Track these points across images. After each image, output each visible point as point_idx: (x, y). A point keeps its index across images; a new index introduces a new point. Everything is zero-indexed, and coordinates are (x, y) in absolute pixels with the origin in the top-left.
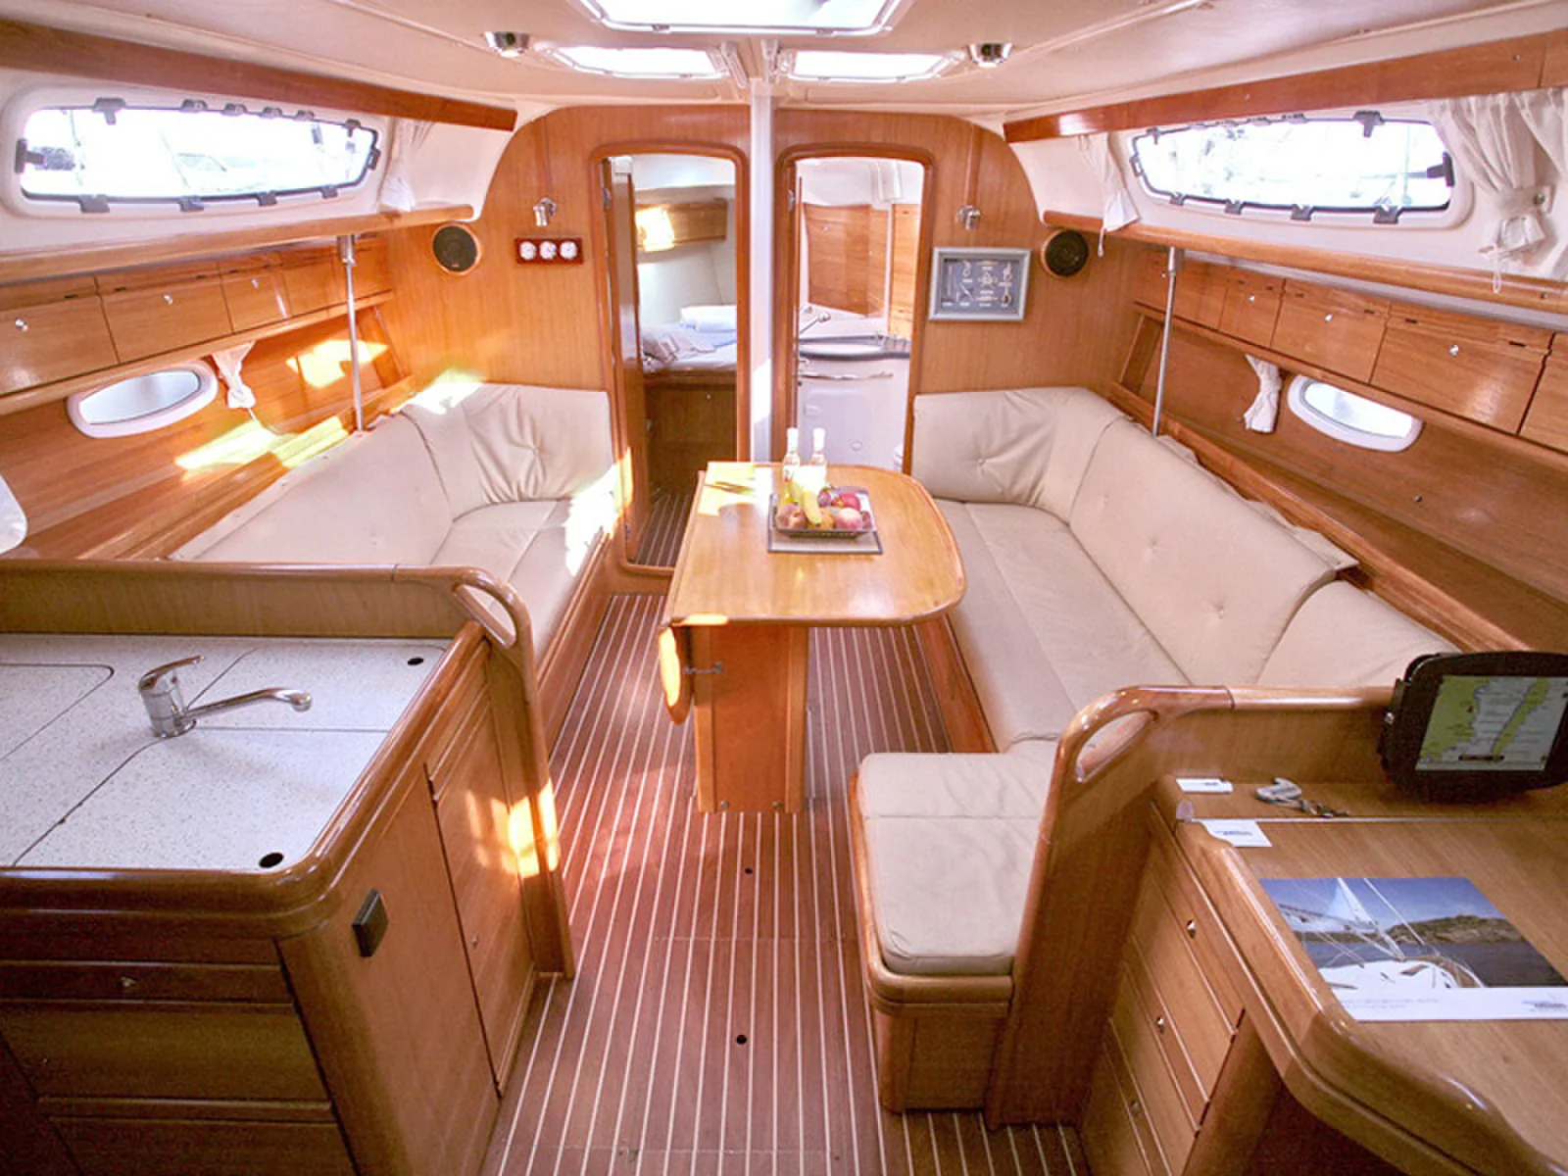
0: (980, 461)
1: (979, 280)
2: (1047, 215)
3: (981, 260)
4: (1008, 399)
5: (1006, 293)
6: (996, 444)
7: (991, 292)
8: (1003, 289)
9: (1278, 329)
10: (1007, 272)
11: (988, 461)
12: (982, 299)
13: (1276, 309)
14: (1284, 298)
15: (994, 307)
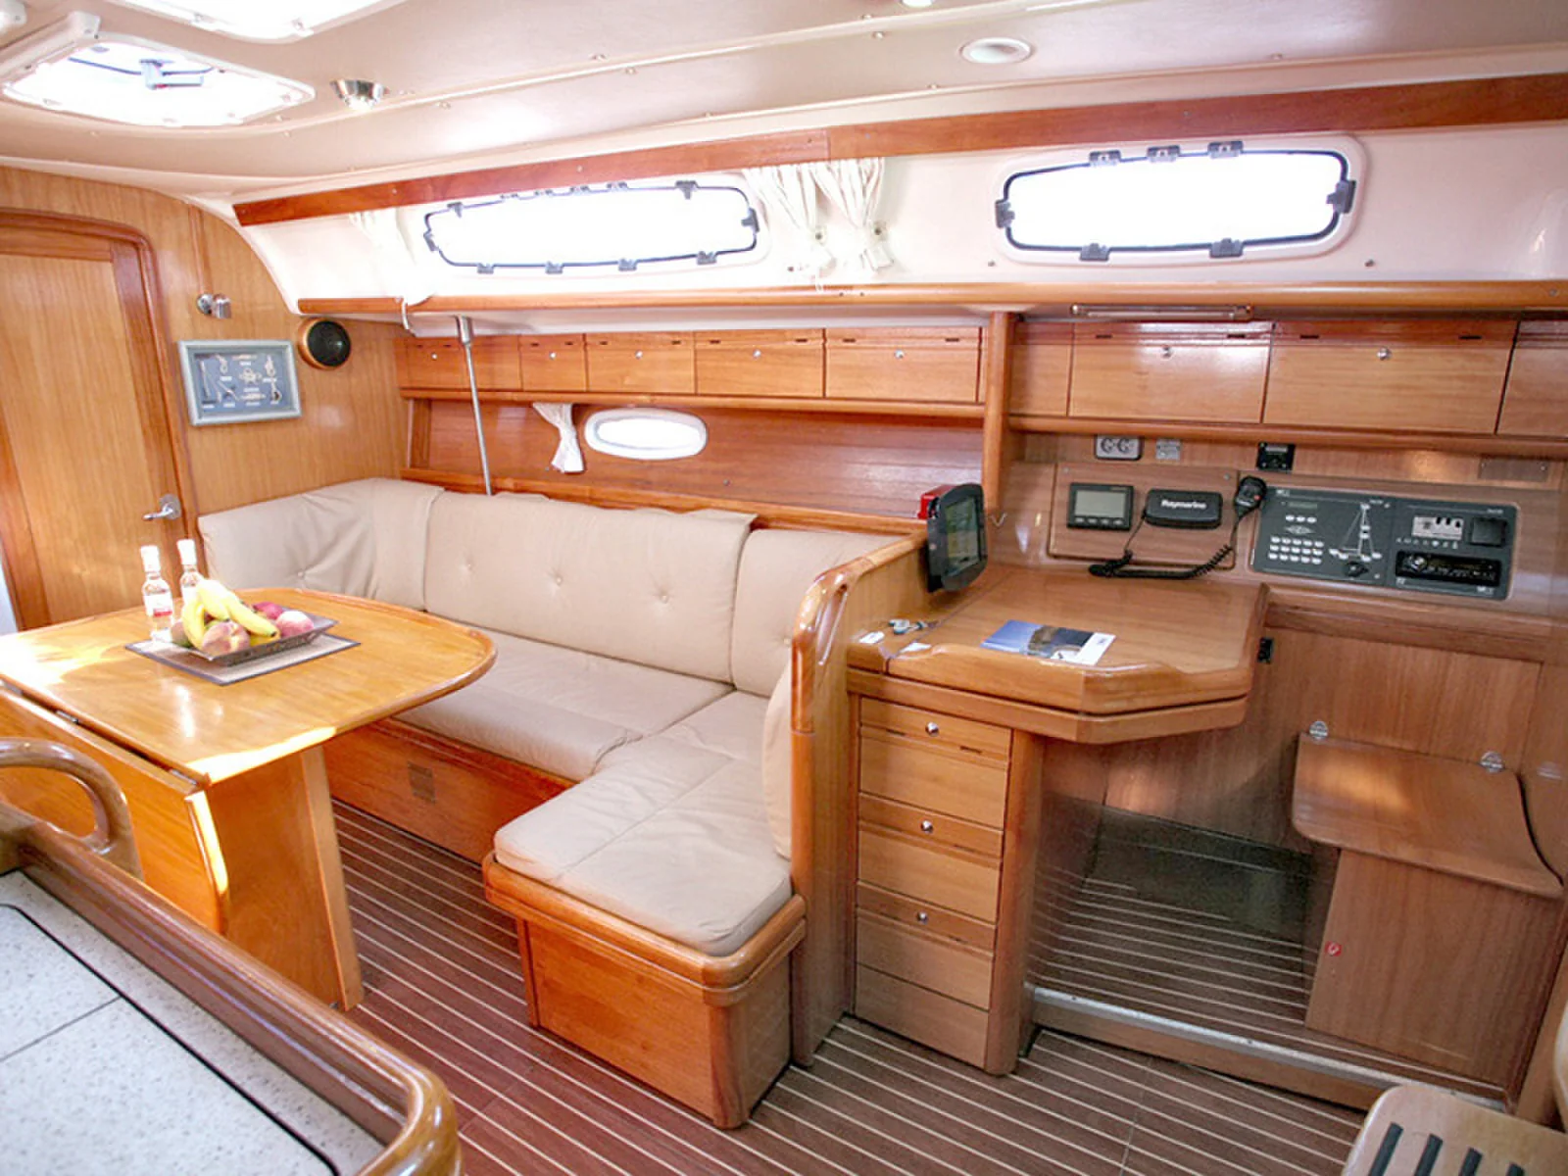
0: (300, 574)
1: (241, 376)
2: (303, 304)
3: (239, 354)
4: (310, 502)
5: (274, 389)
6: (314, 552)
7: (257, 389)
8: (269, 385)
9: (591, 374)
10: (269, 366)
11: (308, 572)
12: (249, 397)
13: (583, 357)
14: (588, 348)
15: (264, 405)
